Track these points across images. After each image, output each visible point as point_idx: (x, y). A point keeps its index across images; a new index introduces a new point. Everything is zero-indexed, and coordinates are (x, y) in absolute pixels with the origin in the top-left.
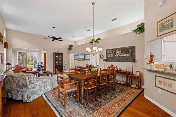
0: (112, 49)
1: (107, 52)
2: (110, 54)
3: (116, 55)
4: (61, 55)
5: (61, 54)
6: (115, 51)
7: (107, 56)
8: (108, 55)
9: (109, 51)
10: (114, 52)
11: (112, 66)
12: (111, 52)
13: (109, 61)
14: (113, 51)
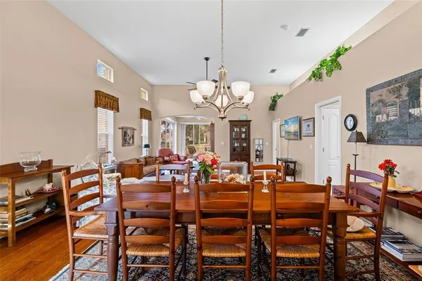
0: (396, 80)
1: (372, 101)
2: (385, 104)
3: (413, 111)
4: (246, 126)
5: (247, 123)
6: (409, 85)
7: (371, 119)
8: (377, 113)
9: (379, 92)
10: (405, 91)
11: (389, 167)
12: (392, 98)
13: (380, 142)
14: (399, 89)
